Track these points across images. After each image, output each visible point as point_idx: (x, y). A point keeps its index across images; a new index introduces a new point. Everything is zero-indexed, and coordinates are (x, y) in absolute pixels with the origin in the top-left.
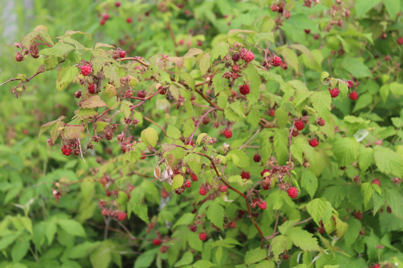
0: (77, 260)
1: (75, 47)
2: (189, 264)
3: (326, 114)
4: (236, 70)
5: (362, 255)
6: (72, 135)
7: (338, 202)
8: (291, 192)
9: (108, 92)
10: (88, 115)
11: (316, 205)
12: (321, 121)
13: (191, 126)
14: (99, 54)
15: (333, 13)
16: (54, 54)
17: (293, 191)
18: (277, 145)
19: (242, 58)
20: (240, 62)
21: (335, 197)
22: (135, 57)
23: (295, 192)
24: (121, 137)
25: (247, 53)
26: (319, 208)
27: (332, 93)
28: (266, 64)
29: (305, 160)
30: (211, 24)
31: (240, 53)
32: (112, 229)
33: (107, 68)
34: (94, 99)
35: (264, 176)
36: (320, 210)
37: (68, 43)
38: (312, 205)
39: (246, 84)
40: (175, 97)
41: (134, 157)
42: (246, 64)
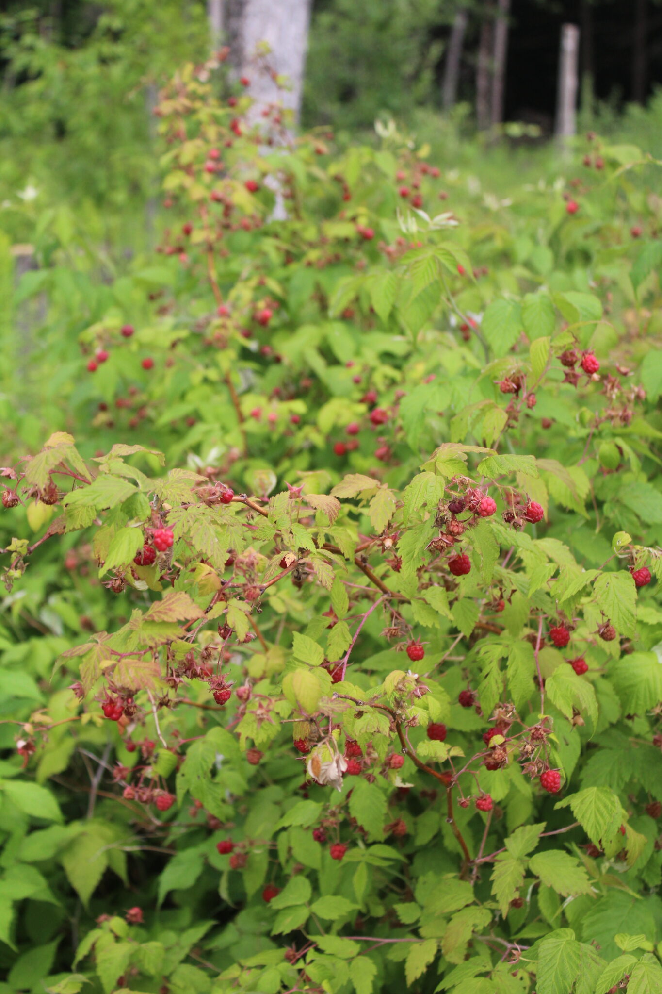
0: (35, 864)
1: (136, 484)
2: (304, 904)
3: (625, 623)
4: (456, 532)
5: (657, 890)
6: (132, 682)
7: (618, 785)
8: (549, 780)
9: (203, 582)
10: (165, 636)
11: (591, 802)
12: (608, 631)
13: (344, 637)
14: (179, 495)
15: (611, 395)
16: (95, 502)
17: (551, 778)
18: (513, 676)
19: (471, 509)
20: (465, 515)
21: (611, 773)
22: (243, 496)
23: (557, 780)
24: (245, 692)
25: (482, 498)
26: (598, 810)
27: (638, 577)
28: (513, 517)
29: (574, 711)
30: (313, 375)
31: (465, 498)
32: (103, 793)
33: (198, 529)
34: (178, 600)
35: (491, 744)
36: (602, 815)
37: (124, 478)
38: (582, 803)
39: (463, 554)
40: (326, 583)
41: (265, 729)
42: (475, 519)
